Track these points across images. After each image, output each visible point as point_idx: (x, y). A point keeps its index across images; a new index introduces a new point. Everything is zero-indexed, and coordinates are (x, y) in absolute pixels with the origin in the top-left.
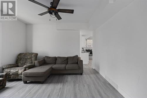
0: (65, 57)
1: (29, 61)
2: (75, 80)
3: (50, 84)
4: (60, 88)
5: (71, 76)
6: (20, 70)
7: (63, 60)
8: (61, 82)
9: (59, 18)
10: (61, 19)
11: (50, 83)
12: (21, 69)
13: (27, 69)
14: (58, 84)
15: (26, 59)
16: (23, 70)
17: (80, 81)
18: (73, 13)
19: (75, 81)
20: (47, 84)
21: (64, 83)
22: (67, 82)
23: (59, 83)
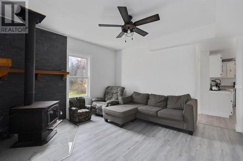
0: (163, 96)
1: (115, 95)
2: (170, 139)
3: (128, 131)
4: (138, 141)
5: (168, 129)
6: (103, 105)
7: (159, 101)
8: (144, 134)
9: (143, 33)
10: (148, 33)
11: (130, 130)
12: (105, 104)
13: (109, 105)
14: (138, 135)
15: (113, 93)
16: (106, 105)
17: (177, 144)
18: (158, 19)
19: (169, 141)
20: (125, 130)
21: (147, 136)
22: (153, 137)
23: (140, 134)
